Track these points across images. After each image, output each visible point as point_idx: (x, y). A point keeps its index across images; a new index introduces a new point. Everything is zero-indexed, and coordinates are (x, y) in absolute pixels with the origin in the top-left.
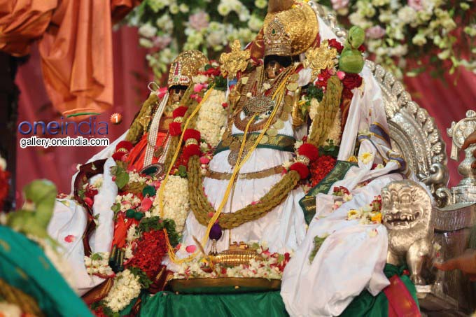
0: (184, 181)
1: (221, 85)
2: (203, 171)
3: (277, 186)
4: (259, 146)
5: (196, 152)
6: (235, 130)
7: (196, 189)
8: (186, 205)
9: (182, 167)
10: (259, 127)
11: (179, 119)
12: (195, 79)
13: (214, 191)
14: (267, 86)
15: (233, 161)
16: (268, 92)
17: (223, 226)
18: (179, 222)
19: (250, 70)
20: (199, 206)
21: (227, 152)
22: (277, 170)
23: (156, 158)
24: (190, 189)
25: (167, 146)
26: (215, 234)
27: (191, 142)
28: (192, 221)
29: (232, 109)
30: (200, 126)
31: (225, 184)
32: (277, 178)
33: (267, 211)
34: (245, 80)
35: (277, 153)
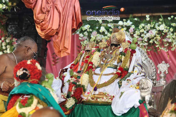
0: (88, 75)
1: (99, 51)
2: (93, 73)
3: (112, 78)
4: (108, 67)
6: (102, 63)
7: (91, 77)
8: (88, 81)
9: (88, 72)
10: (108, 62)
11: (88, 59)
12: (92, 49)
14: (111, 52)
15: (101, 70)
16: (111, 53)
17: (97, 87)
19: (107, 47)
20: (91, 82)
21: (100, 68)
22: (112, 74)
23: (81, 69)
24: (89, 77)
25: (84, 66)
26: (95, 89)
27: (90, 65)
28: (89, 85)
29: (102, 57)
30: (93, 61)
31: (99, 76)
33: (109, 84)
34: (105, 50)
35: (112, 69)
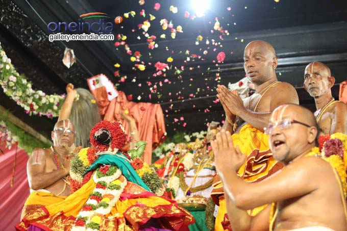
0: (178, 178)
1: (192, 152)
2: (185, 176)
3: (210, 180)
4: (204, 168)
5: (182, 170)
6: (196, 164)
7: (182, 180)
8: (178, 186)
9: (178, 174)
10: (205, 163)
11: (177, 161)
12: (183, 151)
13: (188, 181)
14: (207, 151)
15: (195, 172)
16: (208, 153)
17: (191, 191)
18: (176, 190)
19: (202, 148)
20: (183, 185)
21: (194, 170)
22: (210, 176)
23: (169, 172)
24: (180, 181)
25: (173, 169)
26: (188, 194)
27: (180, 167)
28: (180, 191)
30: (184, 163)
31: (193, 179)
32: (211, 178)
33: (207, 188)
34: (200, 150)
35: (210, 170)
